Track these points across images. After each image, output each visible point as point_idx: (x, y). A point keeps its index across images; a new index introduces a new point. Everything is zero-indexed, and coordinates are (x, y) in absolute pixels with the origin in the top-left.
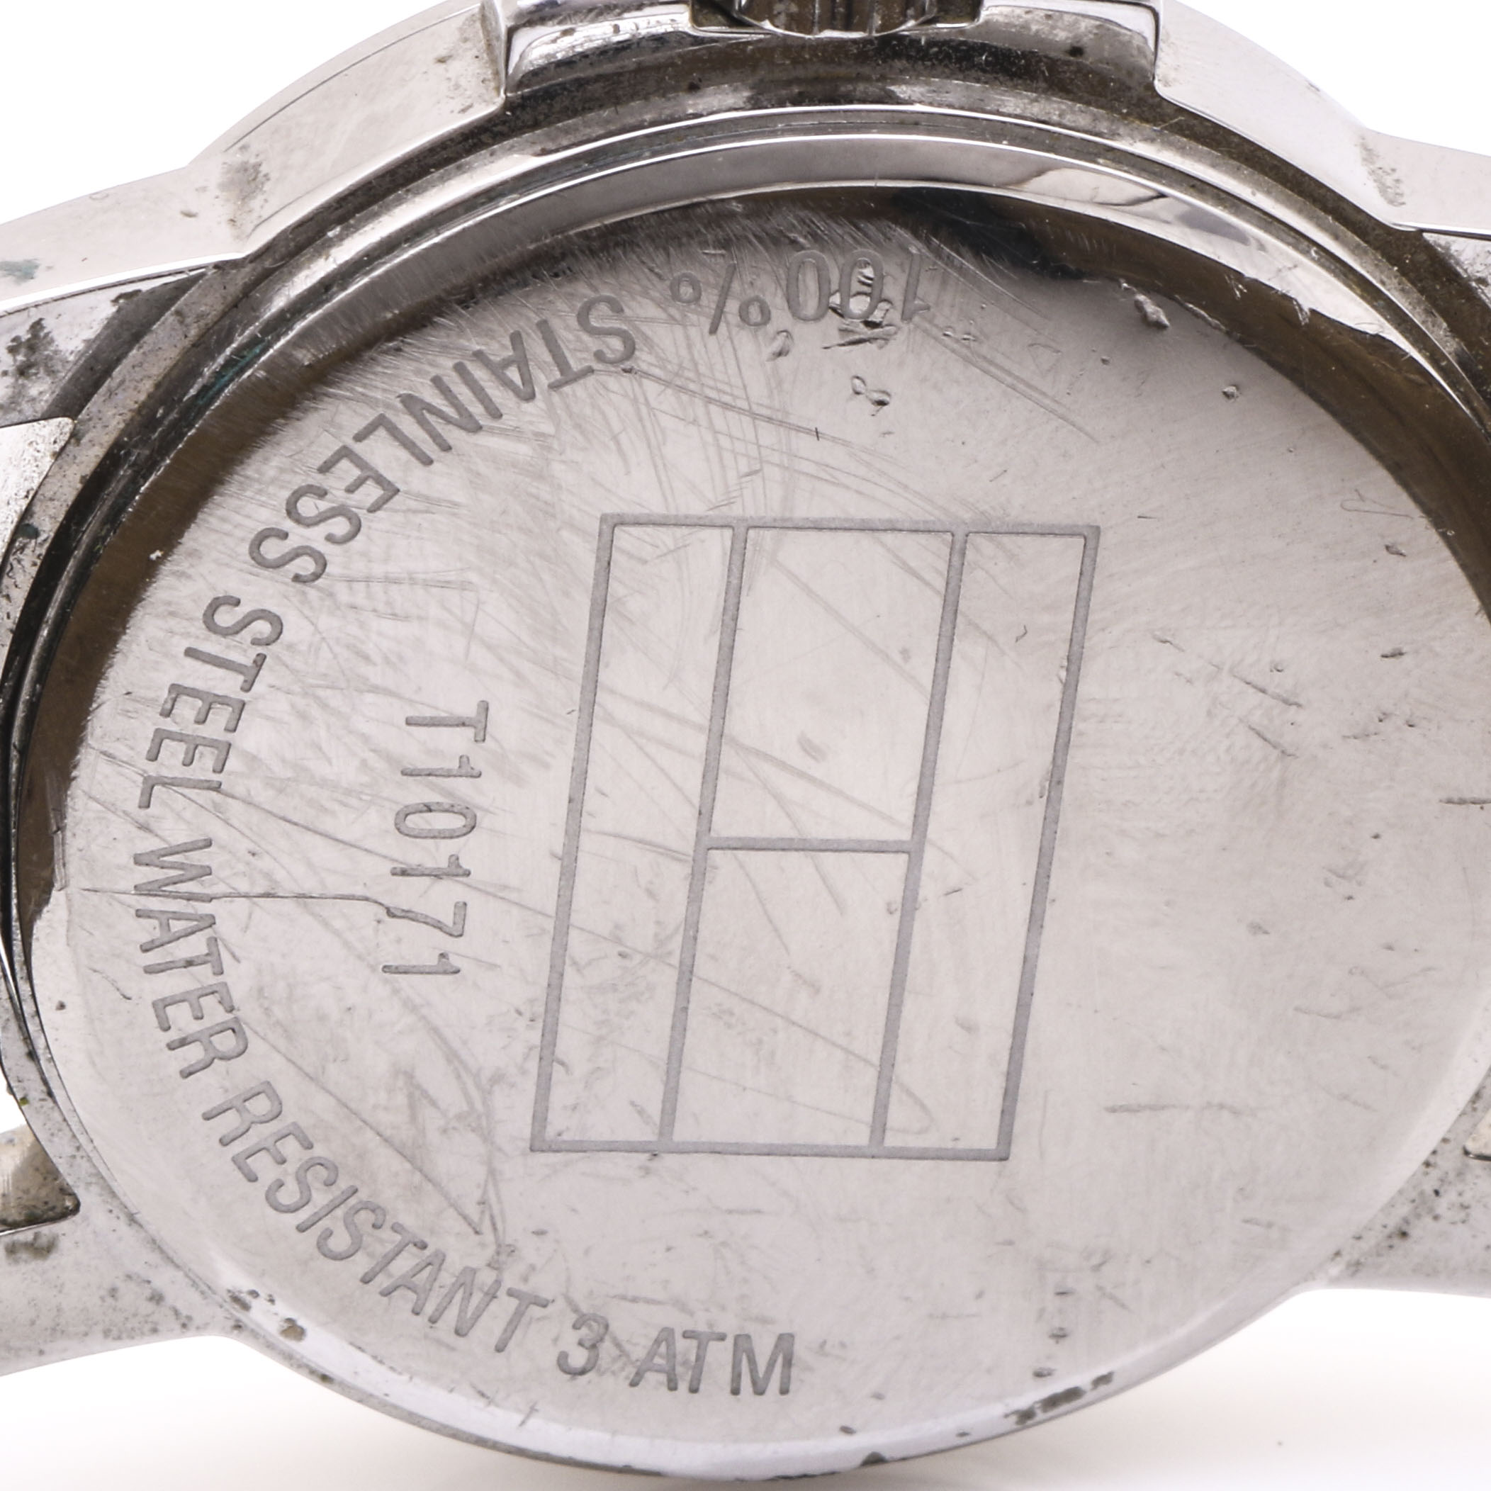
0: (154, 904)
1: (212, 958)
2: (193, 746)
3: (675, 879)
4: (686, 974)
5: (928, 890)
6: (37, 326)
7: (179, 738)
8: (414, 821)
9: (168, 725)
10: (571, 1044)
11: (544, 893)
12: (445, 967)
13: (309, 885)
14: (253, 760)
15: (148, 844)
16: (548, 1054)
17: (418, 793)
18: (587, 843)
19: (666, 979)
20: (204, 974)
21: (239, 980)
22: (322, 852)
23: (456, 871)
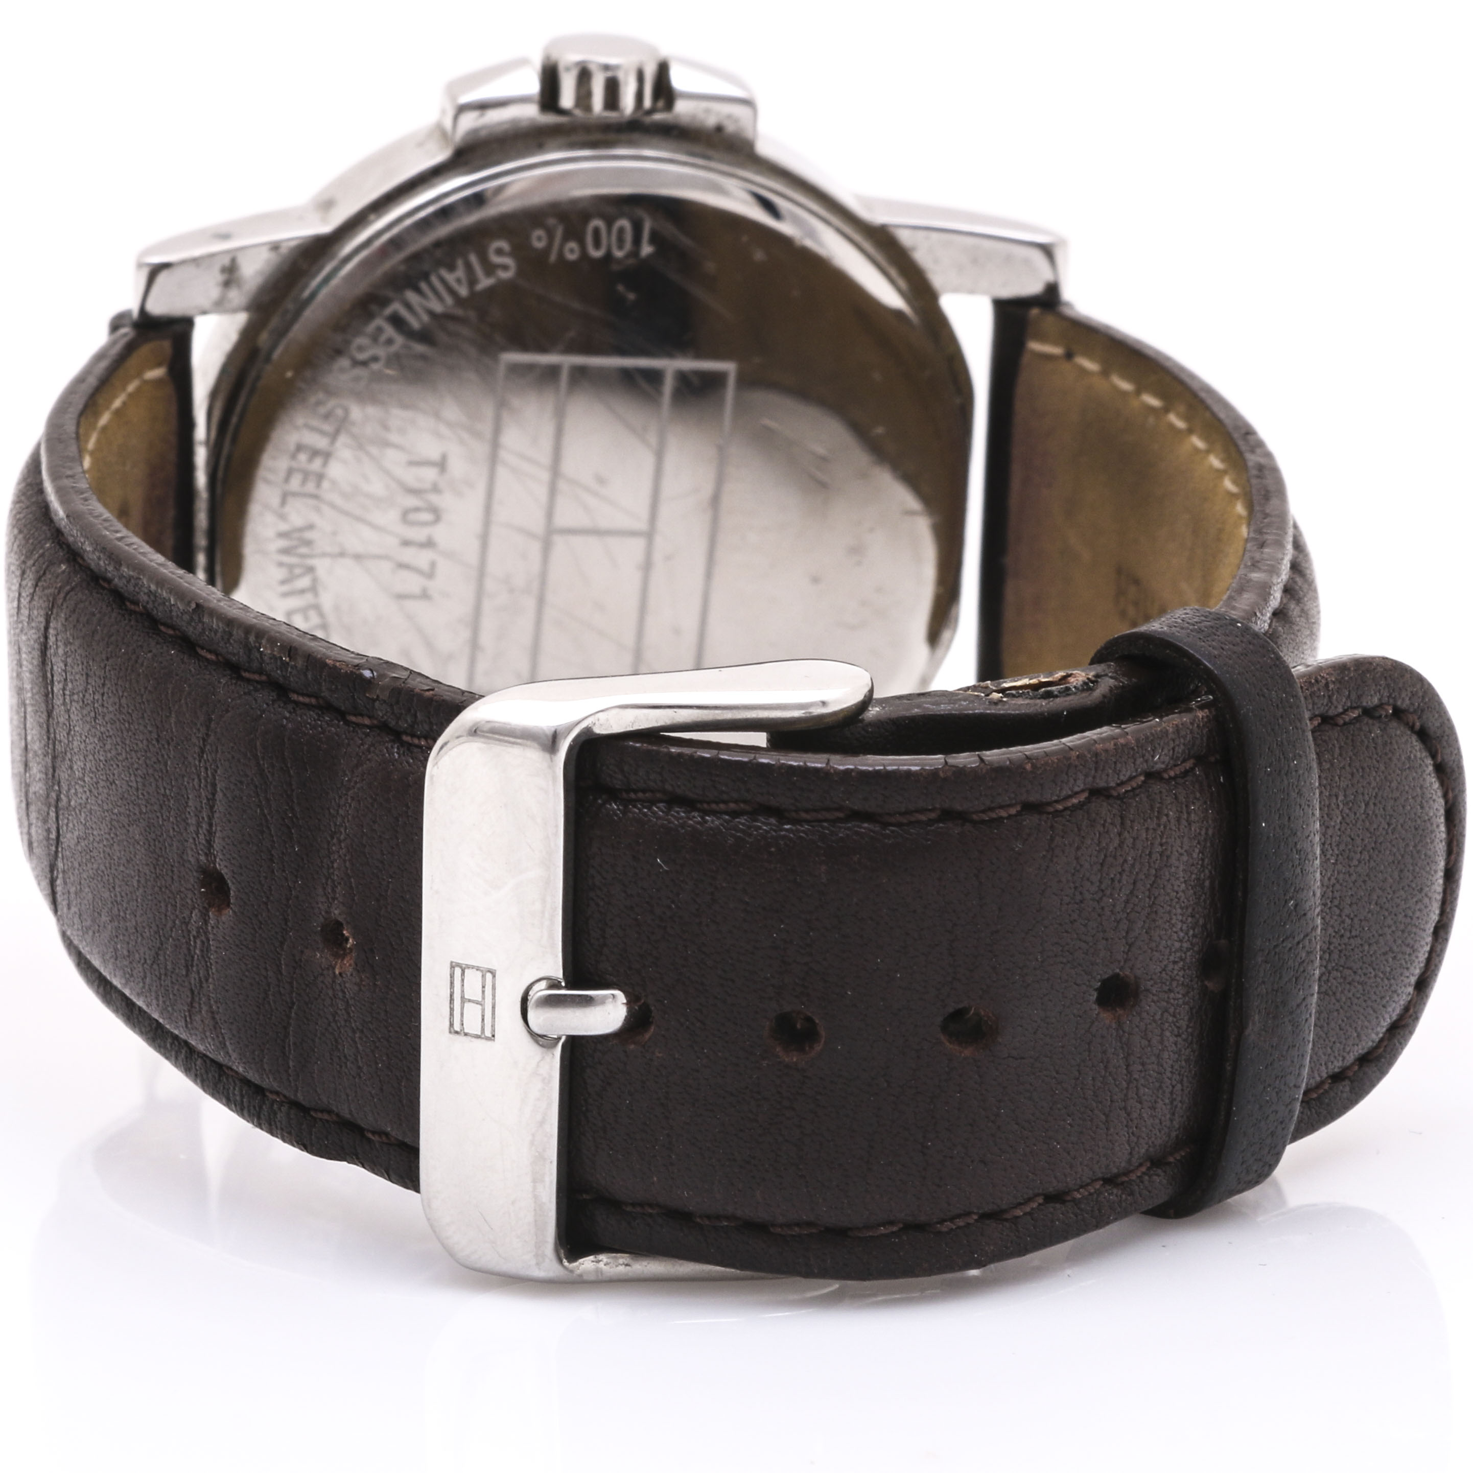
0: (286, 559)
1: (313, 589)
2: (306, 475)
3: (535, 548)
4: (541, 601)
5: (658, 556)
6: (233, 261)
7: (299, 470)
8: (413, 517)
9: (294, 464)
10: (486, 638)
11: (472, 556)
12: (425, 595)
13: (359, 549)
14: (334, 483)
15: (284, 527)
16: (474, 645)
17: (412, 501)
18: (495, 530)
19: (530, 603)
20: (309, 598)
21: (326, 600)
22: (367, 532)
23: (429, 544)
